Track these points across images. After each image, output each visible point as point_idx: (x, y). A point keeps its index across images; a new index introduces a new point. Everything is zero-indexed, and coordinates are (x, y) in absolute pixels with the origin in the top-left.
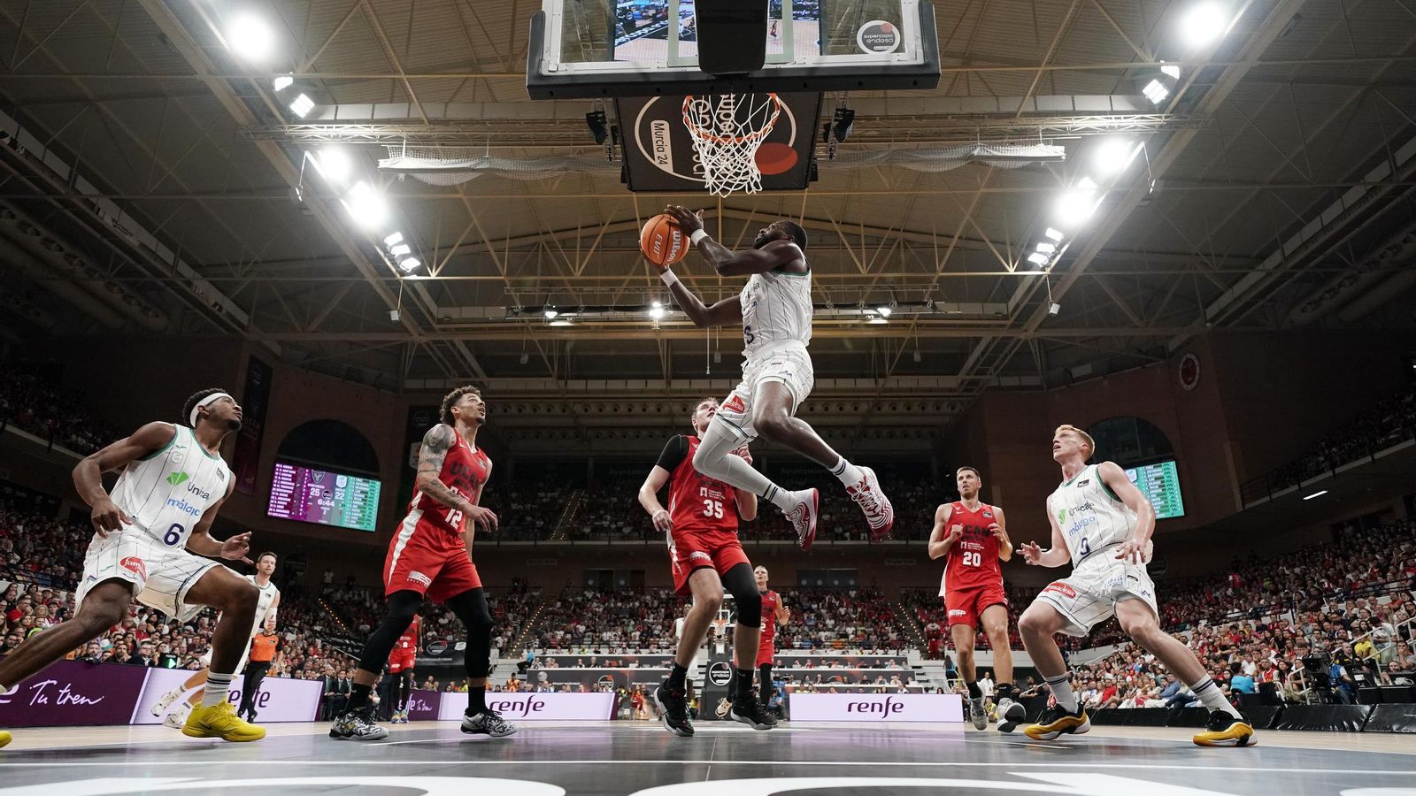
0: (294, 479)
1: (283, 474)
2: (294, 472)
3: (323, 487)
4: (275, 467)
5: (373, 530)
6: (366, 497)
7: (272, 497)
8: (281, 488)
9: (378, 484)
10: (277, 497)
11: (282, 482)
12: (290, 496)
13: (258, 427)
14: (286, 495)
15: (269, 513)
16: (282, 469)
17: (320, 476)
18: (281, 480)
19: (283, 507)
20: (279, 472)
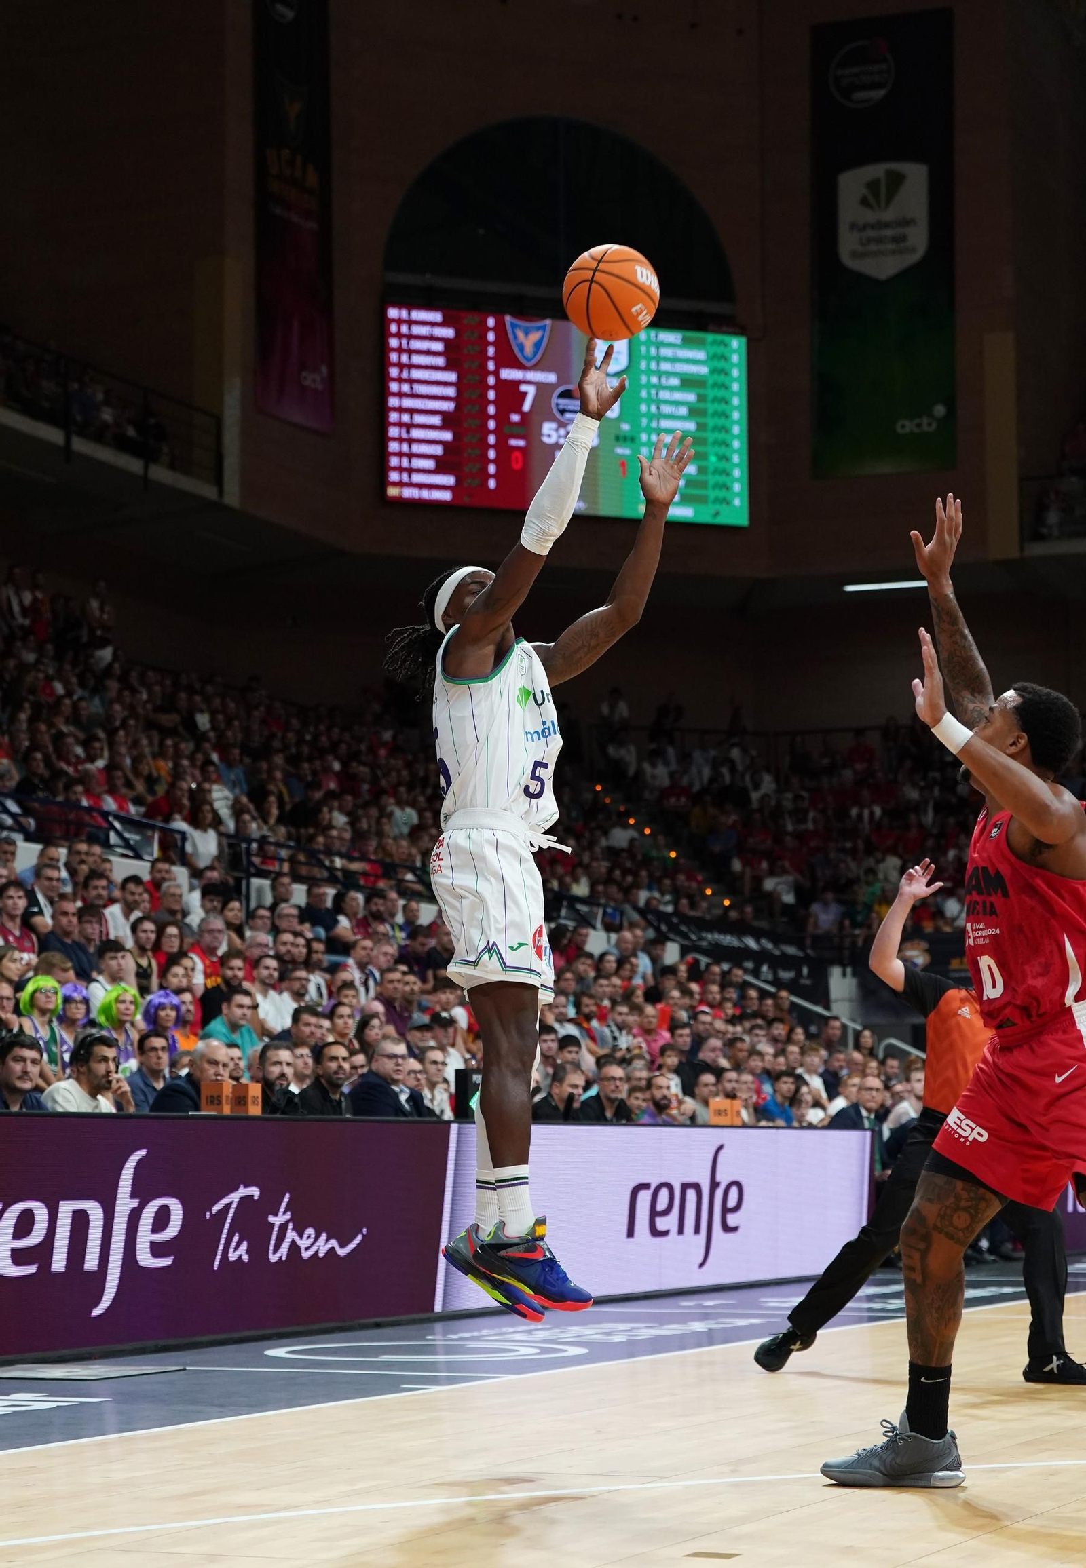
0: (454, 355)
1: (416, 345)
2: (449, 333)
3: (551, 378)
4: (385, 322)
5: (742, 520)
6: (701, 398)
7: (393, 432)
8: (413, 395)
9: (737, 345)
10: (409, 427)
11: (416, 374)
12: (448, 421)
13: (312, 179)
14: (436, 420)
15: (392, 492)
16: (410, 323)
17: (535, 337)
18: (411, 366)
19: (429, 464)
20: (399, 335)
